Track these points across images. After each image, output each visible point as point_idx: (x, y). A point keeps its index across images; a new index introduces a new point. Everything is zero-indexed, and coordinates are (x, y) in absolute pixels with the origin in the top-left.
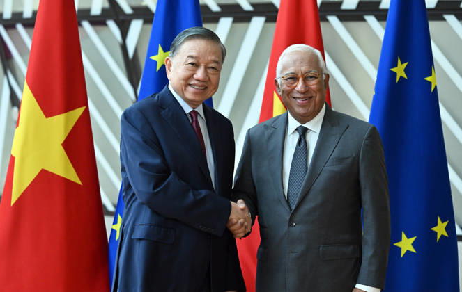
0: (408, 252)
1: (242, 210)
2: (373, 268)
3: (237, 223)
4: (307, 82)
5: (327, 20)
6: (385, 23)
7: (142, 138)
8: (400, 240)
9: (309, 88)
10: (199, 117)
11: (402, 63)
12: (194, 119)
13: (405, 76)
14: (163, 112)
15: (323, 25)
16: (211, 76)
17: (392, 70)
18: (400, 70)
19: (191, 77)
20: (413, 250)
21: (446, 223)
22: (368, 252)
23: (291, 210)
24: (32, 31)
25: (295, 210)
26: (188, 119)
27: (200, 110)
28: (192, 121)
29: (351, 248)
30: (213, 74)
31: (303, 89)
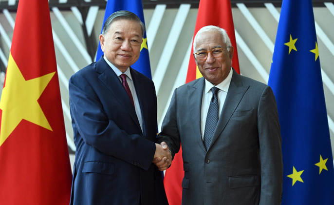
0: (297, 182)
1: (165, 150)
2: (270, 194)
3: (161, 160)
4: (214, 55)
5: (236, 7)
6: (280, 9)
7: (86, 95)
8: (291, 172)
9: (216, 60)
10: (127, 79)
11: (293, 39)
12: (124, 80)
13: (295, 49)
14: (100, 76)
15: (233, 10)
16: (134, 48)
17: (286, 44)
18: (292, 44)
19: (119, 48)
20: (301, 180)
21: (326, 160)
22: (265, 182)
23: (206, 150)
24: (15, 15)
25: (209, 150)
26: (119, 80)
27: (128, 73)
28: (123, 82)
29: (252, 178)
30: (135, 46)
31: (211, 61)
